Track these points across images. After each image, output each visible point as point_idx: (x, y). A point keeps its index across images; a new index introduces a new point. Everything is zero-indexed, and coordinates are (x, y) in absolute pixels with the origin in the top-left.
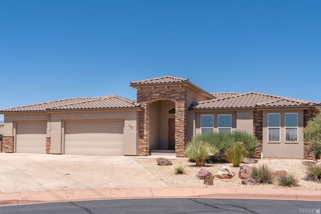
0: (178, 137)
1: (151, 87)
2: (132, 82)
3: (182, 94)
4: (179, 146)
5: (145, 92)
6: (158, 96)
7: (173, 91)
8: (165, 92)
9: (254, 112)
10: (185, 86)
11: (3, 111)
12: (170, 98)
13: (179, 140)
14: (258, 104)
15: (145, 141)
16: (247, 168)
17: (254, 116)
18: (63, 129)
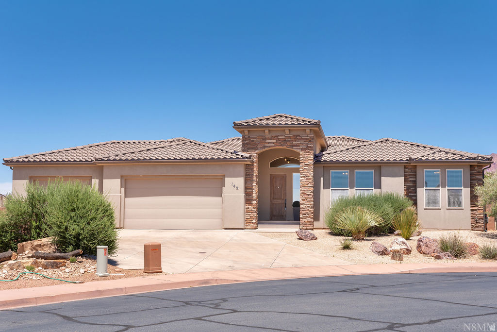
0: (304, 202)
1: (264, 131)
2: (237, 122)
3: (310, 141)
4: (305, 214)
5: (254, 137)
6: (273, 143)
7: (296, 136)
8: (284, 137)
9: (405, 167)
10: (313, 130)
11: (12, 161)
12: (292, 146)
13: (305, 206)
14: (413, 157)
15: (254, 208)
16: (428, 241)
17: (405, 172)
18: (123, 189)
